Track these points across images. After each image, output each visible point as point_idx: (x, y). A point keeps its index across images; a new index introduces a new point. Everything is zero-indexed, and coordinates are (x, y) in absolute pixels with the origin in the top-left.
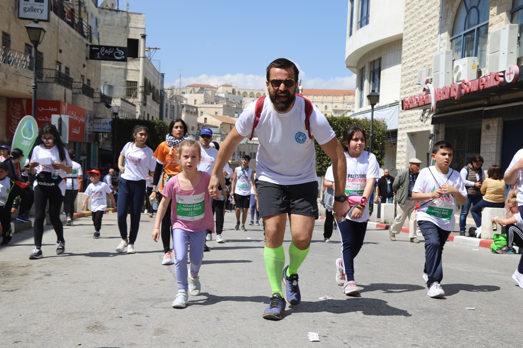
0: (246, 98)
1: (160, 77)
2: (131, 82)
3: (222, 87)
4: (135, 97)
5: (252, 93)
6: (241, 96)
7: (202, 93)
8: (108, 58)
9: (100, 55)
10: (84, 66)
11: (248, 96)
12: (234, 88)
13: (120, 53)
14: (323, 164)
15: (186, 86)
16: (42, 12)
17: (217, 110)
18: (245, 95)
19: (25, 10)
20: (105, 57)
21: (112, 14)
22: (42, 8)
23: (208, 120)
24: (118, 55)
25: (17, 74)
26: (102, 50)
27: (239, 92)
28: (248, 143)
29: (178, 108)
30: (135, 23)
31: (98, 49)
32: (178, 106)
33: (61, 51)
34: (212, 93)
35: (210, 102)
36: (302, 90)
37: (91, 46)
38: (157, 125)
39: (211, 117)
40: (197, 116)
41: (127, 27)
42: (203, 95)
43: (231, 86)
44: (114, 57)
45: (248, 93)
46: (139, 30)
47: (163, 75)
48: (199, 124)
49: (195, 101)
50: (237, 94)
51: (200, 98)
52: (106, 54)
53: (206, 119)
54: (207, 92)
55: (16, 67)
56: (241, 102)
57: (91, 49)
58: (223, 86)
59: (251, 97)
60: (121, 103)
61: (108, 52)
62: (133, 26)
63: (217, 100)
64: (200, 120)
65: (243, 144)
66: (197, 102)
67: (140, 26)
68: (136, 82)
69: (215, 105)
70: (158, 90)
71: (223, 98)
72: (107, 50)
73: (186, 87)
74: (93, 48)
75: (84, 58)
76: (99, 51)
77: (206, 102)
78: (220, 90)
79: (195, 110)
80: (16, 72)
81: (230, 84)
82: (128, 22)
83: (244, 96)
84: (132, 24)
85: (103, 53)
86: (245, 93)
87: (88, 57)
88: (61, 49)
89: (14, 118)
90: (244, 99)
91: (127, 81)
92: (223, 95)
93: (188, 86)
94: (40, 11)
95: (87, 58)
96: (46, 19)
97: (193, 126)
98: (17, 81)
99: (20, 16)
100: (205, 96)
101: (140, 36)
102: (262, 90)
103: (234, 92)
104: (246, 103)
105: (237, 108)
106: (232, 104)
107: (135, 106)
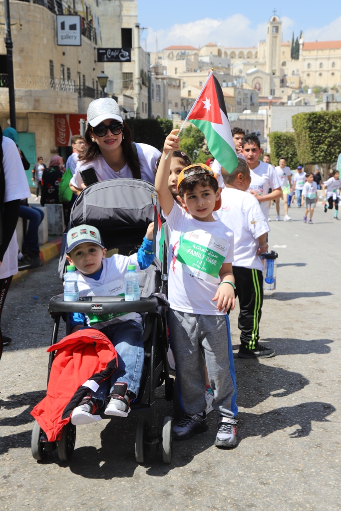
0: (234, 59)
1: (147, 56)
2: (127, 73)
3: (204, 49)
4: (132, 88)
5: (241, 53)
6: (229, 57)
7: (183, 59)
8: (114, 59)
9: (107, 57)
10: (94, 69)
11: (237, 57)
12: (219, 47)
13: (125, 54)
14: (316, 155)
15: (162, 49)
16: (75, 38)
17: (201, 79)
18: (233, 56)
19: (62, 38)
20: (111, 59)
21: (105, 4)
22: (75, 35)
23: (192, 93)
24: (123, 56)
25: (68, 98)
26: (109, 52)
27: (226, 53)
28: (240, 120)
29: (164, 87)
30: (128, 10)
31: (104, 51)
32: (164, 85)
33: (80, 62)
34: (195, 59)
35: (193, 70)
36: (303, 45)
37: (99, 49)
38: (164, 123)
39: (196, 89)
40: (180, 89)
41: (120, 16)
42: (184, 62)
43: (216, 46)
44: (119, 59)
45: (237, 53)
46: (132, 18)
47: (149, 54)
48: (183, 99)
49: (176, 69)
50: (223, 55)
51: (182, 65)
52: (112, 57)
53: (189, 91)
54: (189, 57)
55: (67, 92)
56: (229, 66)
57: (99, 53)
58: (207, 46)
59: (240, 57)
60: (124, 99)
61: (114, 54)
62: (126, 14)
63: (201, 66)
64: (184, 93)
65: (235, 121)
66: (178, 71)
67: (133, 13)
68: (132, 73)
69: (198, 73)
70: (146, 73)
71: (207, 64)
72: (113, 52)
73: (162, 51)
74: (101, 51)
75: (93, 62)
76: (105, 53)
77: (189, 70)
78: (203, 52)
79: (178, 81)
80: (68, 96)
81: (214, 43)
82: (121, 11)
83: (232, 58)
84: (124, 13)
85: (109, 55)
86: (233, 53)
87: (97, 60)
88: (80, 60)
89: (61, 131)
90: (232, 61)
91: (124, 73)
92: (206, 59)
93: (165, 49)
94: (74, 38)
95: (95, 61)
96: (79, 44)
97: (176, 101)
98: (68, 103)
99: (59, 43)
100: (187, 63)
101: (134, 26)
102: (254, 47)
103: (219, 52)
104: (235, 67)
105: (224, 75)
106: (219, 70)
107: (132, 98)
